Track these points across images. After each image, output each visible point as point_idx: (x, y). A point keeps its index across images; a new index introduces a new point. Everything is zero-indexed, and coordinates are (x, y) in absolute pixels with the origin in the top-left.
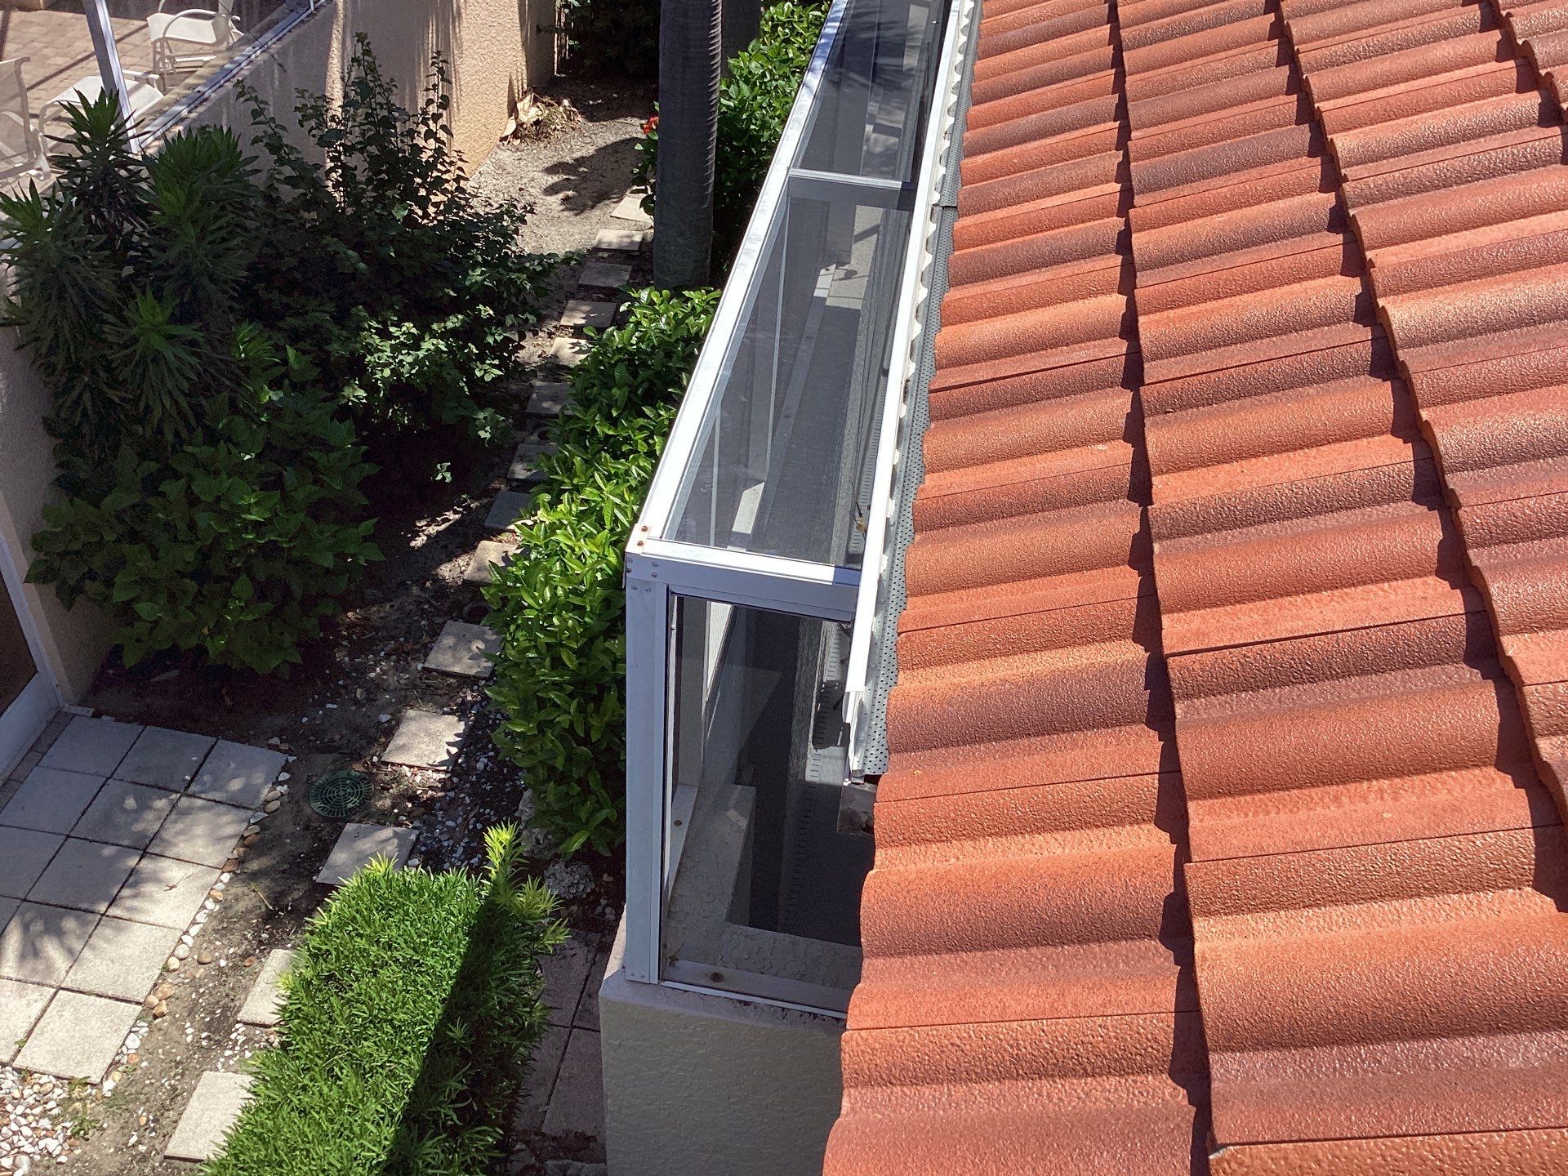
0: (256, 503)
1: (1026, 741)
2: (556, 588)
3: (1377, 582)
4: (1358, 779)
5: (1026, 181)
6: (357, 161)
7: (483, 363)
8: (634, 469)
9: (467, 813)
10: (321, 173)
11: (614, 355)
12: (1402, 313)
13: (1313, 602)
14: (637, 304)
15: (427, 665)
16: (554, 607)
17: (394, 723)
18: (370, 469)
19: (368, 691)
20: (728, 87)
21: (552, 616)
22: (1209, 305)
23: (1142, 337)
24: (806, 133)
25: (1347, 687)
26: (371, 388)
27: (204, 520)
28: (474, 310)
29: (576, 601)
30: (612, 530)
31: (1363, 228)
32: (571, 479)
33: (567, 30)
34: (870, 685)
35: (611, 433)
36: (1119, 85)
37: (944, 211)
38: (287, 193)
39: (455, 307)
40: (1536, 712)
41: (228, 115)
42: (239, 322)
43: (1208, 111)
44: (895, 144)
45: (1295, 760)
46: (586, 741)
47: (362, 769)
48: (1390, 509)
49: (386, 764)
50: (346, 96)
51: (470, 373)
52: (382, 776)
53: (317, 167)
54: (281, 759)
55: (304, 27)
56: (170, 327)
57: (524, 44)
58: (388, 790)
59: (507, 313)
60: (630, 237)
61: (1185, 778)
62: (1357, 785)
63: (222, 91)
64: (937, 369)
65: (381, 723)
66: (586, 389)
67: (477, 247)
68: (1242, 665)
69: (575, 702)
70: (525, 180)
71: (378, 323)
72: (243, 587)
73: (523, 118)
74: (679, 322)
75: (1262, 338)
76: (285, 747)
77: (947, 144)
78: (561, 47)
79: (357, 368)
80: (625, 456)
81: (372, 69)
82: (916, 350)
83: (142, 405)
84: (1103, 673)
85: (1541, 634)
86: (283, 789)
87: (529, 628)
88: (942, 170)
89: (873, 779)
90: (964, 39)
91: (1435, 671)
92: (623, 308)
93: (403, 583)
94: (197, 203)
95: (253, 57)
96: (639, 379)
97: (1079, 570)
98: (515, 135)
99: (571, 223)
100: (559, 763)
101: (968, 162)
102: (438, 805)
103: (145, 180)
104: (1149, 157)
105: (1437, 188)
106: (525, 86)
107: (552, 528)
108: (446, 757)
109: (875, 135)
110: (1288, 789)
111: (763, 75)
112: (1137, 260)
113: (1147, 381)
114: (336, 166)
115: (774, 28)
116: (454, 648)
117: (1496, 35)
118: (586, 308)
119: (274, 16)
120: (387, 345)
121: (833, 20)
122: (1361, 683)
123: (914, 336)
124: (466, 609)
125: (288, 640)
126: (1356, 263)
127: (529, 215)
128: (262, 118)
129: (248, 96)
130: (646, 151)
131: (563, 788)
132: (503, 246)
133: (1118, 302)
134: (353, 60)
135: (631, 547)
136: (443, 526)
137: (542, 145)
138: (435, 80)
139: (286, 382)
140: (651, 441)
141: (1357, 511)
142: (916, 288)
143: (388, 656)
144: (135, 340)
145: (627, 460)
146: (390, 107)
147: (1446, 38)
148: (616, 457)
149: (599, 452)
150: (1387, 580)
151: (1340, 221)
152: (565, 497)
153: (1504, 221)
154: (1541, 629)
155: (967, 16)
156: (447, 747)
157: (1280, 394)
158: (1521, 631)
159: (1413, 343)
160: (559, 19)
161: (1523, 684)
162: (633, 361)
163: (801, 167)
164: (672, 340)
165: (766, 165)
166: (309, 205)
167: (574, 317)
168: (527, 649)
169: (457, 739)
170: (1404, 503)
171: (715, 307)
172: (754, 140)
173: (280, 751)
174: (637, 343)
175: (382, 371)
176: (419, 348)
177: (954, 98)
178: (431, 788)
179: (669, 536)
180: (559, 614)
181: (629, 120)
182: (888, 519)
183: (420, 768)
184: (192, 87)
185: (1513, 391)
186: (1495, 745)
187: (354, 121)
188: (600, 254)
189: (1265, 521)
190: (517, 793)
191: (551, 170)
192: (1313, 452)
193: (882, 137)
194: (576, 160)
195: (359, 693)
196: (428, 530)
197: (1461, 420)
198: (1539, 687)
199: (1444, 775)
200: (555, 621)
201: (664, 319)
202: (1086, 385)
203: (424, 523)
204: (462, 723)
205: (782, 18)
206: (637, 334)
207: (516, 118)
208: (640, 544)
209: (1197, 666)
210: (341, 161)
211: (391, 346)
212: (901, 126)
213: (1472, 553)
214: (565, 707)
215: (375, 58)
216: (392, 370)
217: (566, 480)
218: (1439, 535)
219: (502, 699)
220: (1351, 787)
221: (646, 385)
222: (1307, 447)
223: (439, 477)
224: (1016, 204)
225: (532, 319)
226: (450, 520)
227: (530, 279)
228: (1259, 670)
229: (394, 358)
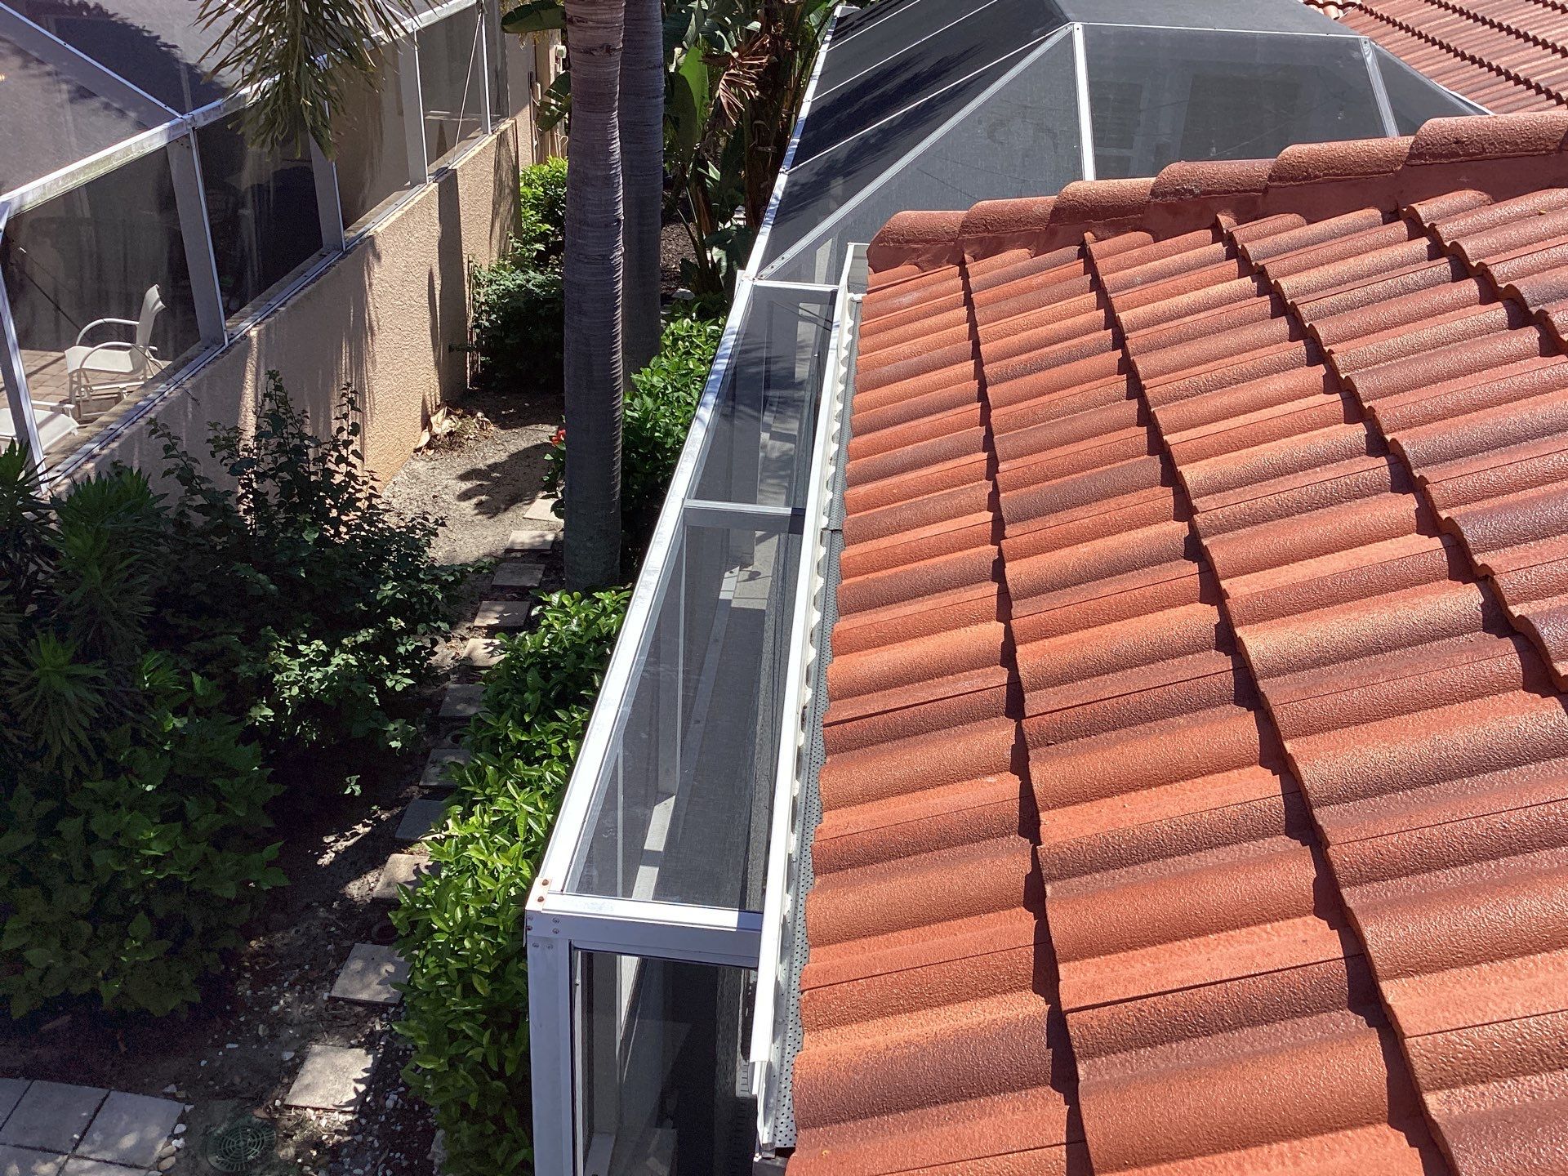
0: (155, 837)
1: (934, 1110)
2: (467, 907)
3: (1259, 923)
4: (1258, 1143)
5: (905, 509)
6: (270, 487)
7: (394, 673)
8: (548, 775)
9: (375, 1158)
10: (231, 501)
11: (526, 659)
12: (1258, 642)
13: (1201, 947)
14: (548, 608)
15: (333, 994)
16: (466, 928)
17: (298, 1061)
18: (276, 790)
19: (271, 1026)
20: (632, 400)
21: (462, 939)
22: (1081, 634)
23: (1021, 669)
24: (700, 464)
25: (1240, 1039)
26: (279, 707)
27: (103, 859)
28: (385, 622)
29: (489, 922)
30: (526, 840)
31: (1216, 560)
32: (483, 789)
33: (479, 348)
34: (778, 1042)
35: (524, 738)
36: (985, 419)
37: (831, 534)
38: (198, 520)
39: (365, 621)
40: (1420, 1066)
41: (140, 449)
42: (145, 651)
43: (1067, 443)
44: (791, 450)
45: (1196, 1125)
46: (500, 1075)
47: (264, 1115)
48: (1266, 843)
49: (289, 1107)
50: (258, 427)
51: (381, 684)
52: (285, 1122)
53: (229, 493)
54: (177, 1108)
55: (218, 362)
56: (74, 667)
57: (437, 364)
58: (291, 1137)
59: (419, 623)
60: (542, 536)
61: (1091, 1150)
62: (1258, 1149)
63: (134, 428)
64: (830, 701)
65: (283, 1062)
66: (499, 694)
67: (388, 560)
68: (1138, 1020)
69: (488, 1033)
70: (439, 488)
71: (287, 642)
72: (141, 925)
73: (436, 430)
74: (589, 623)
75: (1131, 667)
76: (182, 1095)
77: (832, 469)
78: (473, 363)
79: (265, 687)
80: (539, 761)
81: (284, 401)
82: (812, 675)
83: (40, 744)
84: (1007, 1031)
85: (1417, 978)
86: (178, 1143)
87: (438, 952)
88: (830, 495)
89: (785, 1153)
90: (843, 370)
91: (1322, 1020)
92: (534, 613)
93: (308, 906)
94: (104, 543)
95: (166, 394)
96: (552, 683)
97: (977, 913)
98: (429, 446)
99: (484, 526)
100: (473, 1101)
101: (852, 492)
102: (345, 1151)
103: (54, 521)
104: (1016, 488)
105: (1281, 517)
106: (438, 401)
107: (465, 842)
108: (354, 1096)
109: (771, 442)
110: (1192, 1157)
111: (665, 388)
112: (1011, 590)
113: (1028, 714)
114: (248, 492)
115: (675, 341)
116: (362, 973)
117: (1321, 370)
118: (499, 608)
119: (188, 353)
120: (295, 665)
121: (722, 357)
122: (1253, 1035)
123: (810, 660)
124: (376, 929)
125: (187, 978)
126: (1212, 592)
127: (440, 528)
128: (174, 452)
129: (161, 432)
130: (556, 460)
131: (477, 1127)
132: (415, 558)
133: (994, 631)
134: (265, 395)
135: (532, 905)
136: (352, 841)
137: (455, 454)
138: (345, 410)
139: (191, 709)
140: (564, 745)
141: (1235, 847)
142: (807, 610)
143: (292, 986)
144: (36, 681)
145: (541, 765)
146: (302, 436)
147: (1277, 372)
148: (529, 763)
149: (512, 759)
150: (1269, 921)
151: (1194, 549)
152: (477, 809)
153: (1344, 549)
154: (1417, 973)
155: (846, 348)
156: (354, 1084)
157: (1152, 724)
158: (1398, 976)
159: (1272, 672)
160: (471, 339)
161: (1403, 1036)
162: (545, 664)
163: (696, 498)
164: (583, 642)
165: (671, 469)
166: (220, 530)
167: (489, 617)
168: (438, 977)
169: (366, 1075)
170: (1279, 838)
171: (626, 606)
172: (658, 446)
173: (178, 1100)
174: (550, 645)
175: (290, 689)
176: (328, 664)
177: (837, 426)
178: (336, 1132)
179: (570, 889)
180: (471, 937)
181: (540, 427)
182: (790, 855)
183: (325, 1110)
184: (104, 425)
185: (1368, 721)
186: (1386, 1100)
187: (266, 449)
188: (513, 555)
189: (1149, 859)
190: (429, 1132)
191: (464, 477)
192: (1187, 785)
193: (778, 444)
194: (489, 466)
195: (261, 1030)
196: (336, 846)
197: (1323, 754)
198: (1419, 1039)
199: (1341, 1134)
200: (467, 944)
201: (575, 621)
202: (970, 716)
203: (332, 838)
204: (371, 1057)
205: (683, 333)
206: (549, 636)
207: (430, 431)
208: (541, 900)
209: (1095, 1023)
210: (252, 487)
211: (300, 664)
212: (796, 433)
213: (1345, 892)
214: (476, 1037)
215: (286, 394)
216: (300, 688)
217: (478, 791)
218: (1312, 873)
219: (411, 1034)
220: (1253, 1151)
221: (559, 687)
222: (1183, 779)
223: (348, 791)
224: (897, 532)
225: (444, 626)
226: (359, 834)
227: (442, 588)
228: (1155, 1025)
229: (303, 676)
